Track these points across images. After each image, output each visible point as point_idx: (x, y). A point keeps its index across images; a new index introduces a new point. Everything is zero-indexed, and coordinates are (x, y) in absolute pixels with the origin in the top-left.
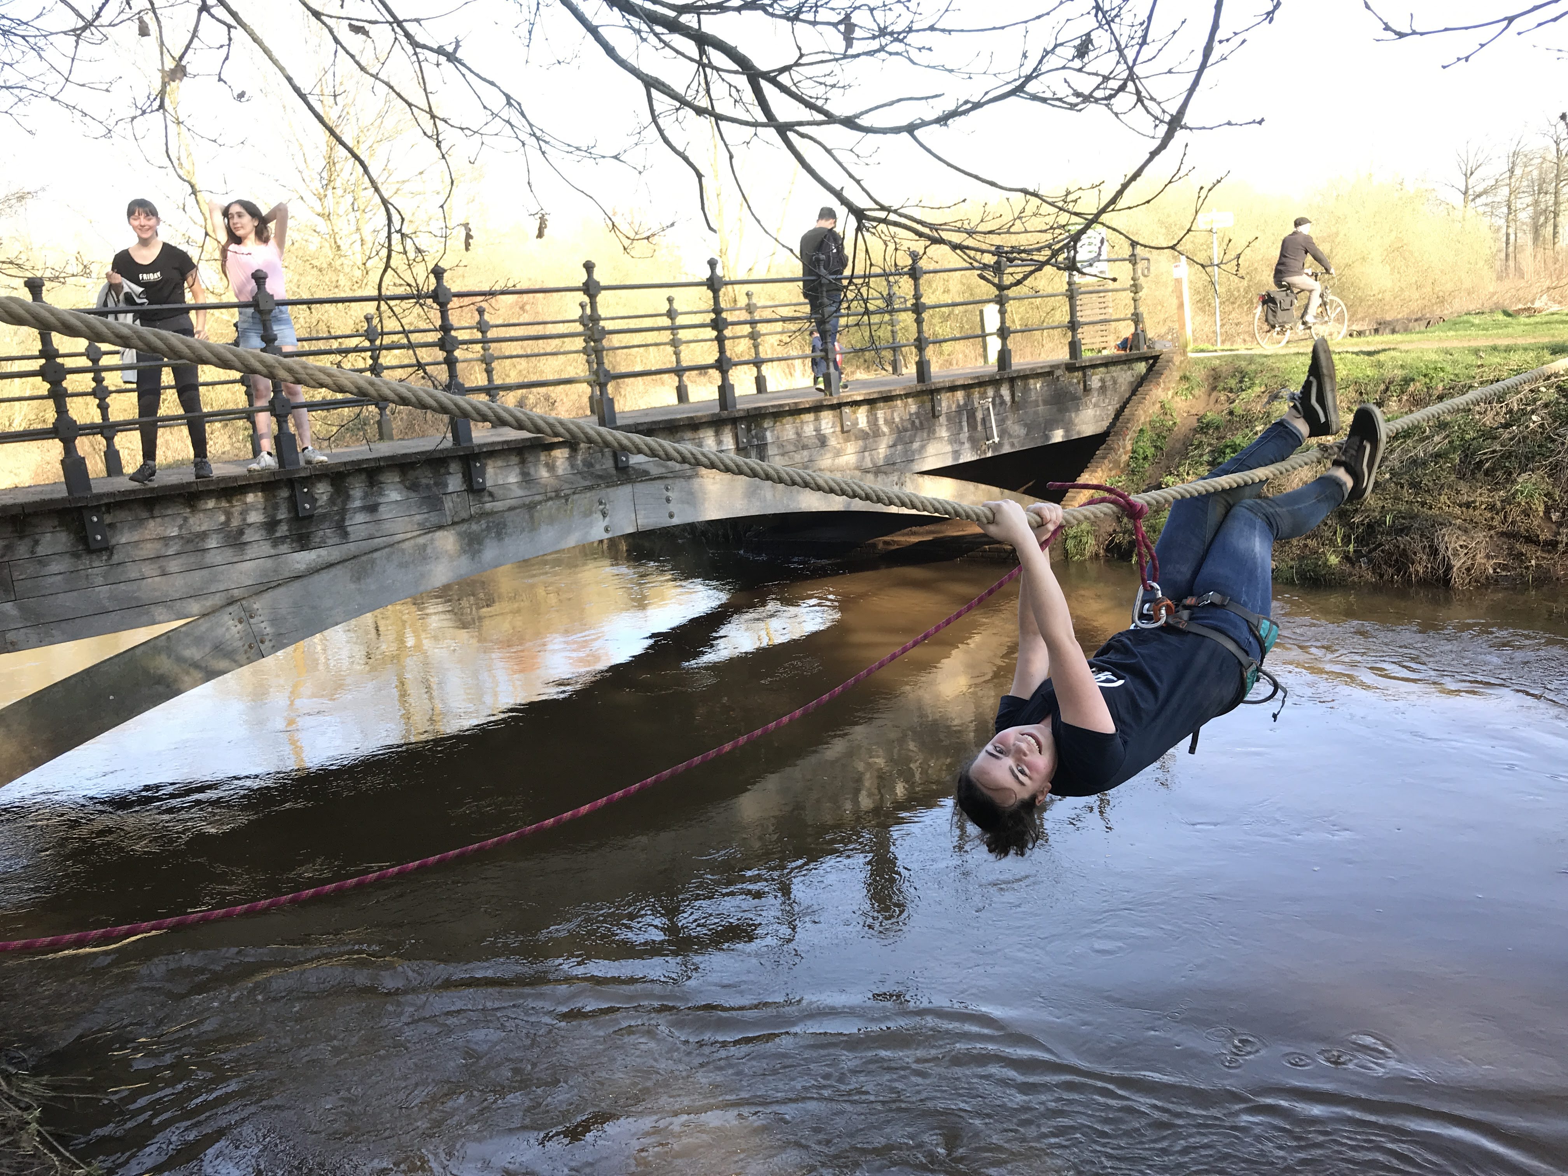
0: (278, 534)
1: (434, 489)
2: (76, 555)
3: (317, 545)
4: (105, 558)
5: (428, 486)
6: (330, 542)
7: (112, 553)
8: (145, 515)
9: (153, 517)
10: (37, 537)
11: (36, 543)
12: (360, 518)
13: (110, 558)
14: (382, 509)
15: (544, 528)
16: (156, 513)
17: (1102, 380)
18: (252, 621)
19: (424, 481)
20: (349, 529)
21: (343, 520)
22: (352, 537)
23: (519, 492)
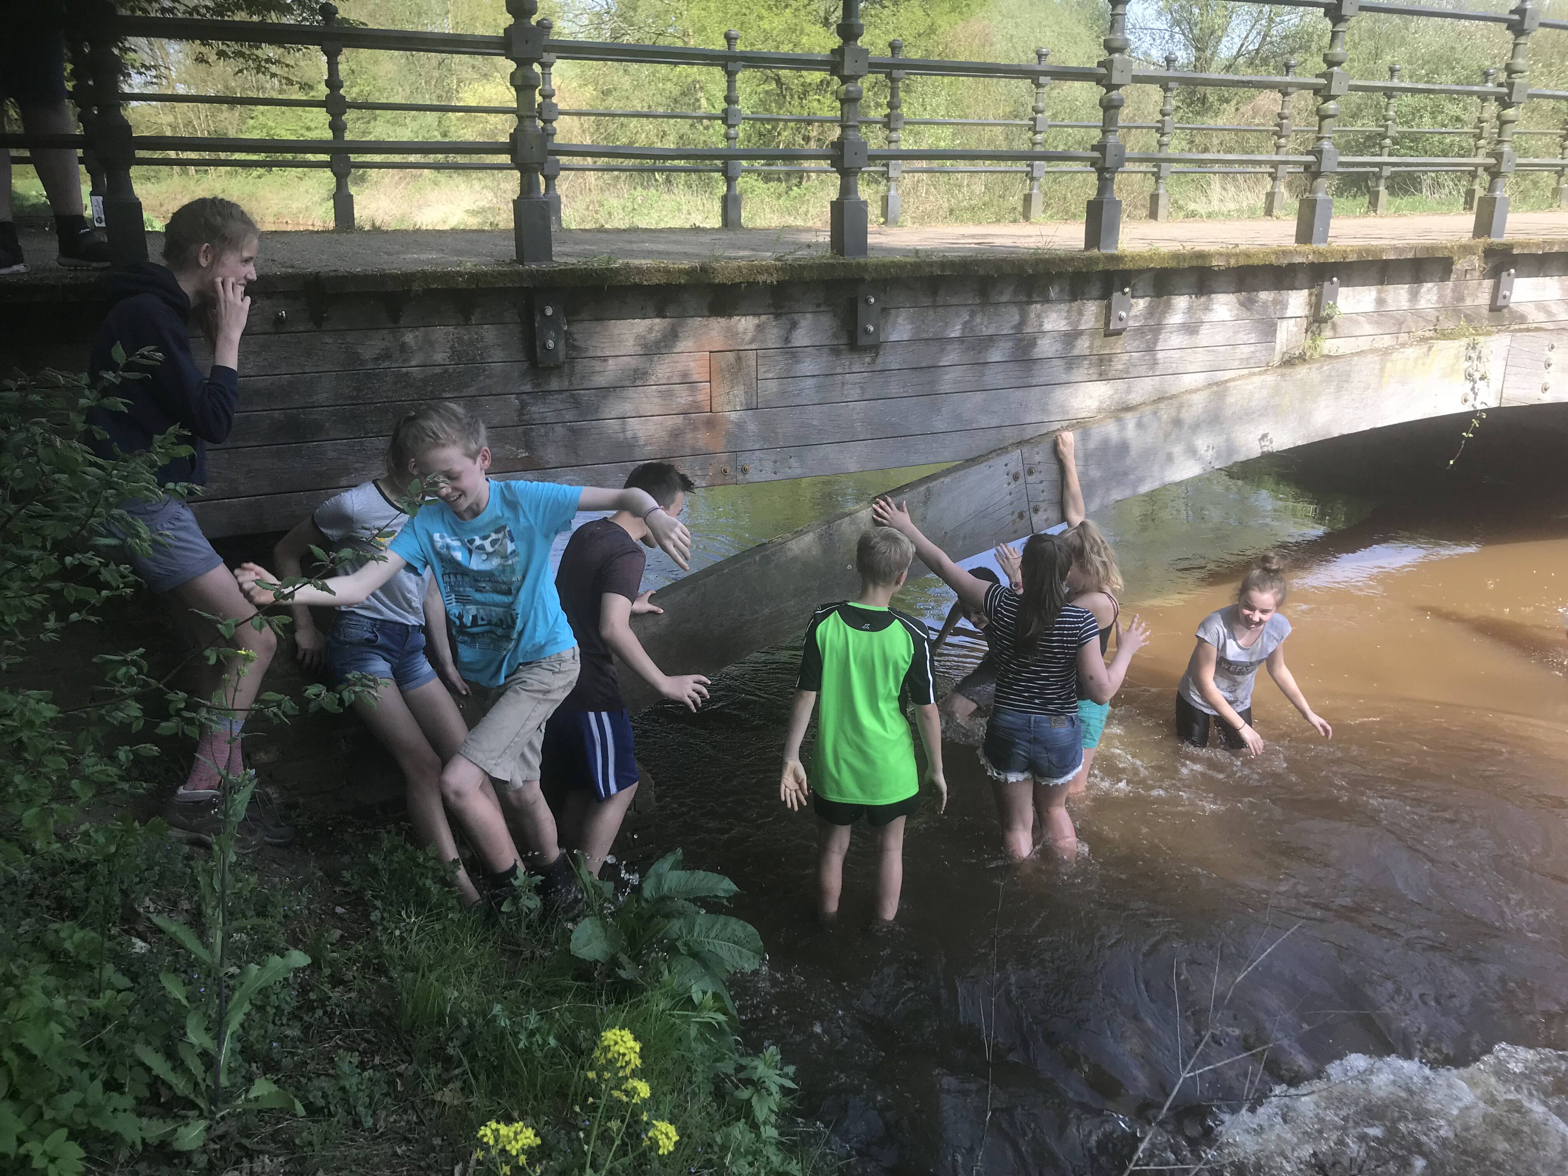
0: (1076, 352)
1: (1271, 309)
2: (835, 351)
3: (1118, 375)
4: (867, 360)
5: (1264, 304)
6: (1134, 372)
7: (877, 354)
8: (926, 301)
9: (935, 306)
10: (796, 317)
11: (794, 325)
12: (1176, 340)
13: (873, 361)
14: (1204, 330)
16: (940, 300)
18: (1030, 479)
19: (1263, 297)
20: (1160, 355)
21: (1155, 341)
22: (1159, 370)
23: (1368, 329)
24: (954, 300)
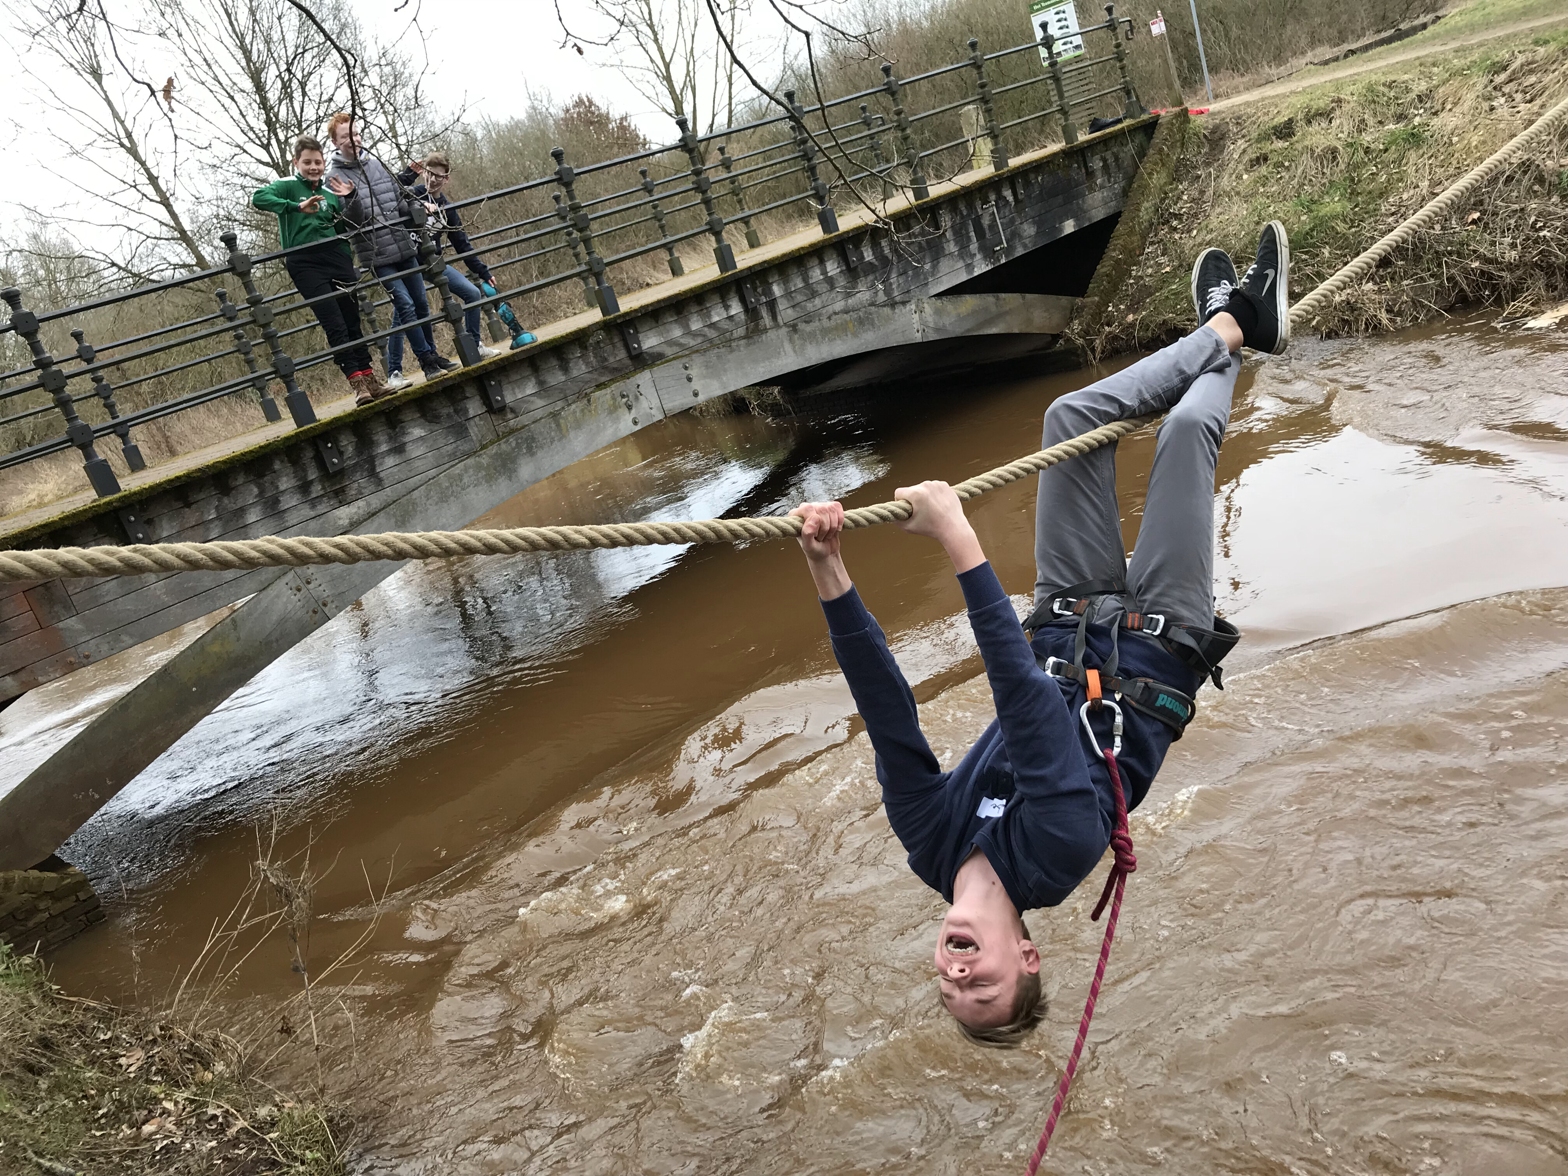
0: (314, 495)
1: (456, 417)
3: (355, 497)
5: (449, 416)
6: (366, 492)
8: (179, 505)
9: (188, 505)
12: (390, 461)
14: (409, 447)
15: (572, 434)
16: (190, 500)
17: (1104, 160)
18: (311, 586)
19: (445, 411)
20: (382, 475)
21: (373, 467)
22: (386, 483)
23: (540, 403)
24: (202, 496)
